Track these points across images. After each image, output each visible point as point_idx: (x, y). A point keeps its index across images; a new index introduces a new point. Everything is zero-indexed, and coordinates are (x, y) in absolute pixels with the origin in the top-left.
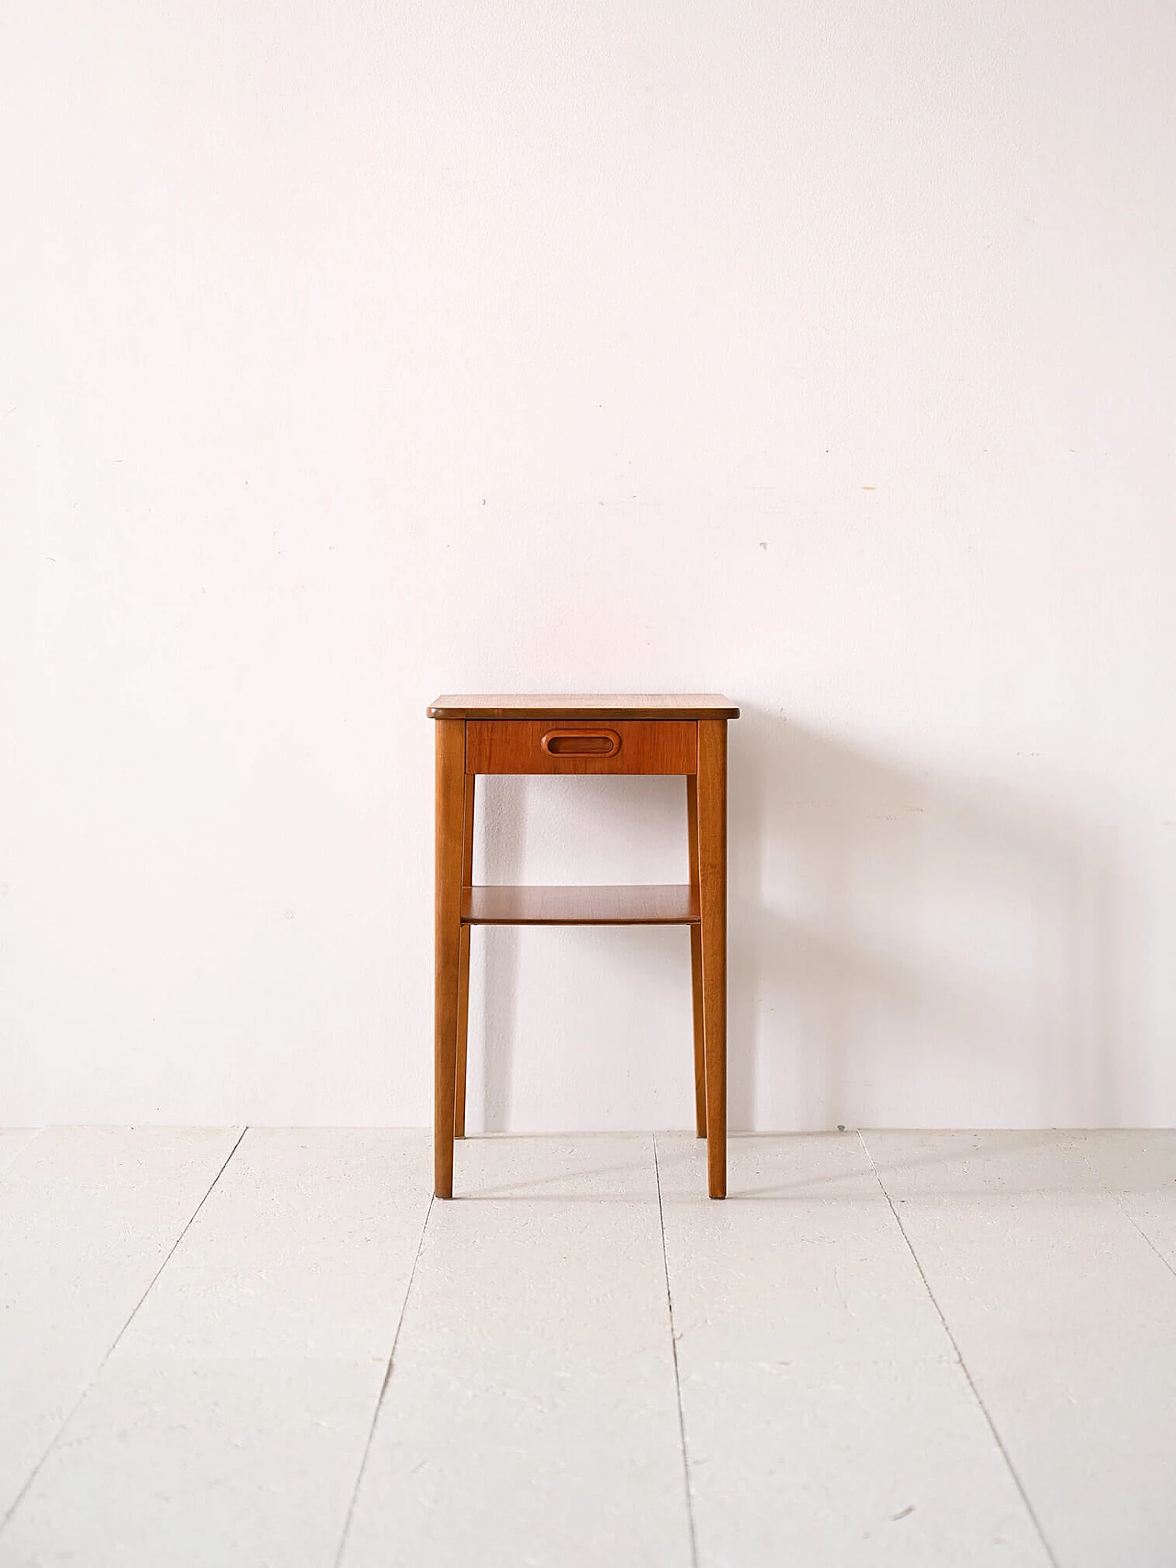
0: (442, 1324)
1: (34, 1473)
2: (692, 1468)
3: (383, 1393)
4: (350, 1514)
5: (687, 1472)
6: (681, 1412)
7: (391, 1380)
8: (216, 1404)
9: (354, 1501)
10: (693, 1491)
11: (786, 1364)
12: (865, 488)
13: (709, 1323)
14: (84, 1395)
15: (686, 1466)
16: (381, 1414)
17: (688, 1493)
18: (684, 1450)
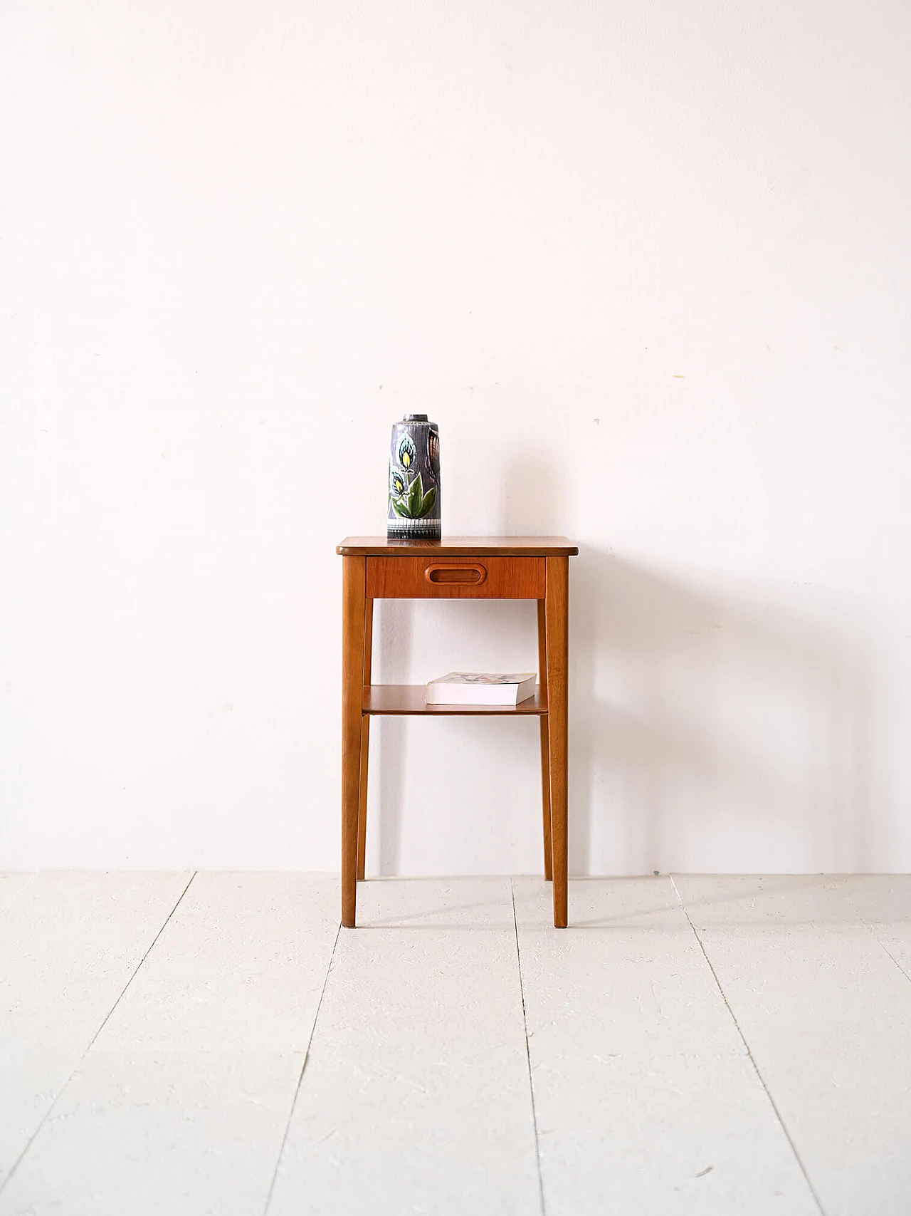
0: (347, 1025)
1: (31, 1140)
2: (541, 1137)
3: (301, 1078)
4: (276, 1171)
5: (537, 1140)
6: (532, 1092)
7: (307, 1068)
8: (172, 1087)
9: (279, 1161)
10: (541, 1155)
13: (554, 1024)
14: (70, 1079)
15: (536, 1134)
16: (299, 1094)
17: (538, 1156)
18: (535, 1123)
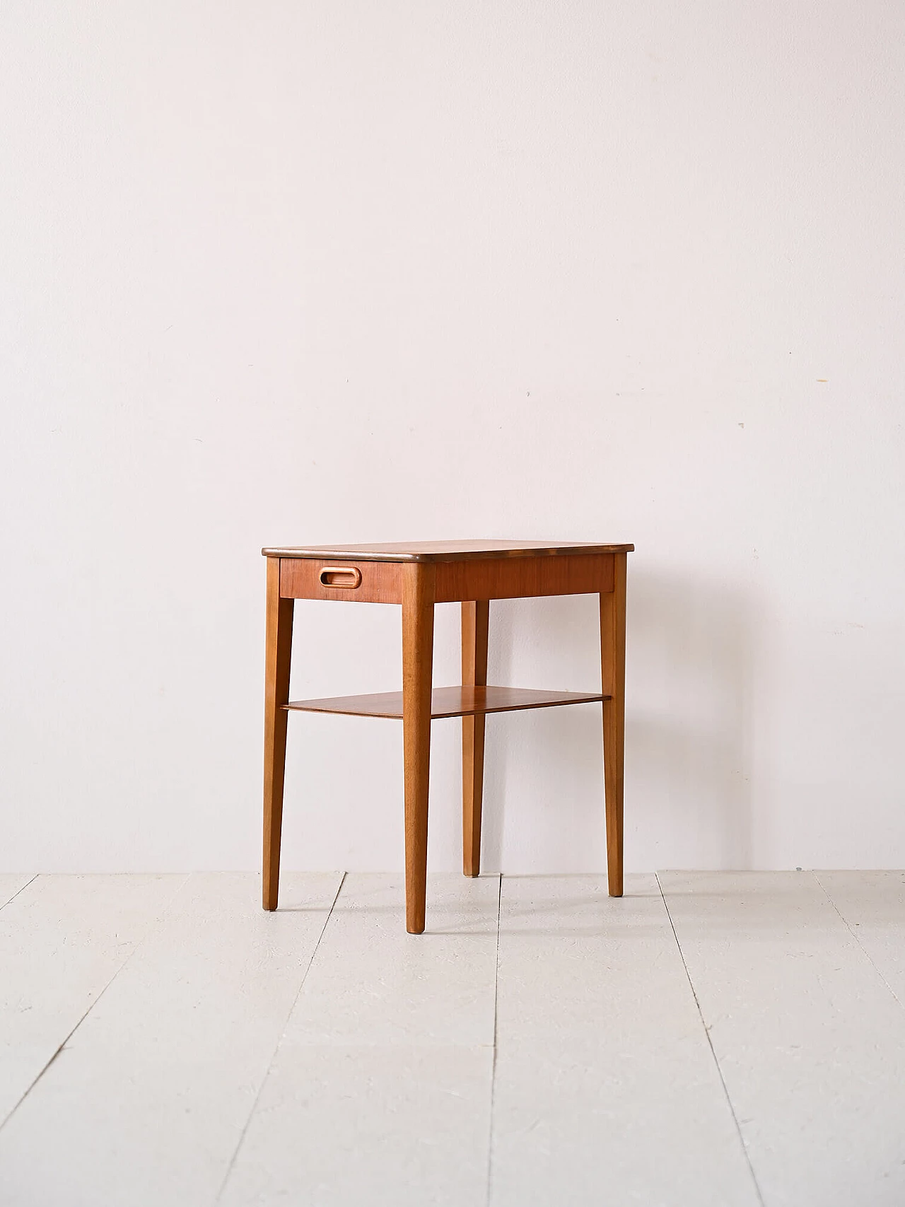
0: (527, 1019)
1: (244, 1132)
2: (742, 1126)
3: (494, 1071)
4: (490, 1162)
5: (739, 1129)
6: (724, 1083)
7: (497, 1061)
8: (369, 1080)
9: (491, 1151)
10: (746, 1143)
11: (796, 1047)
12: (819, 381)
13: (730, 1016)
14: (268, 1073)
15: (737, 1124)
16: (496, 1087)
17: (743, 1144)
18: (733, 1113)
